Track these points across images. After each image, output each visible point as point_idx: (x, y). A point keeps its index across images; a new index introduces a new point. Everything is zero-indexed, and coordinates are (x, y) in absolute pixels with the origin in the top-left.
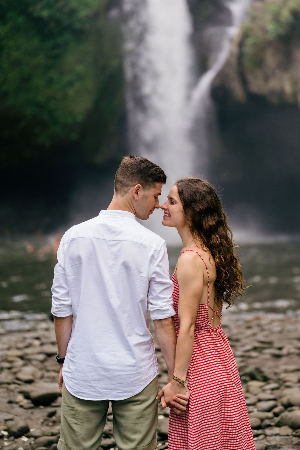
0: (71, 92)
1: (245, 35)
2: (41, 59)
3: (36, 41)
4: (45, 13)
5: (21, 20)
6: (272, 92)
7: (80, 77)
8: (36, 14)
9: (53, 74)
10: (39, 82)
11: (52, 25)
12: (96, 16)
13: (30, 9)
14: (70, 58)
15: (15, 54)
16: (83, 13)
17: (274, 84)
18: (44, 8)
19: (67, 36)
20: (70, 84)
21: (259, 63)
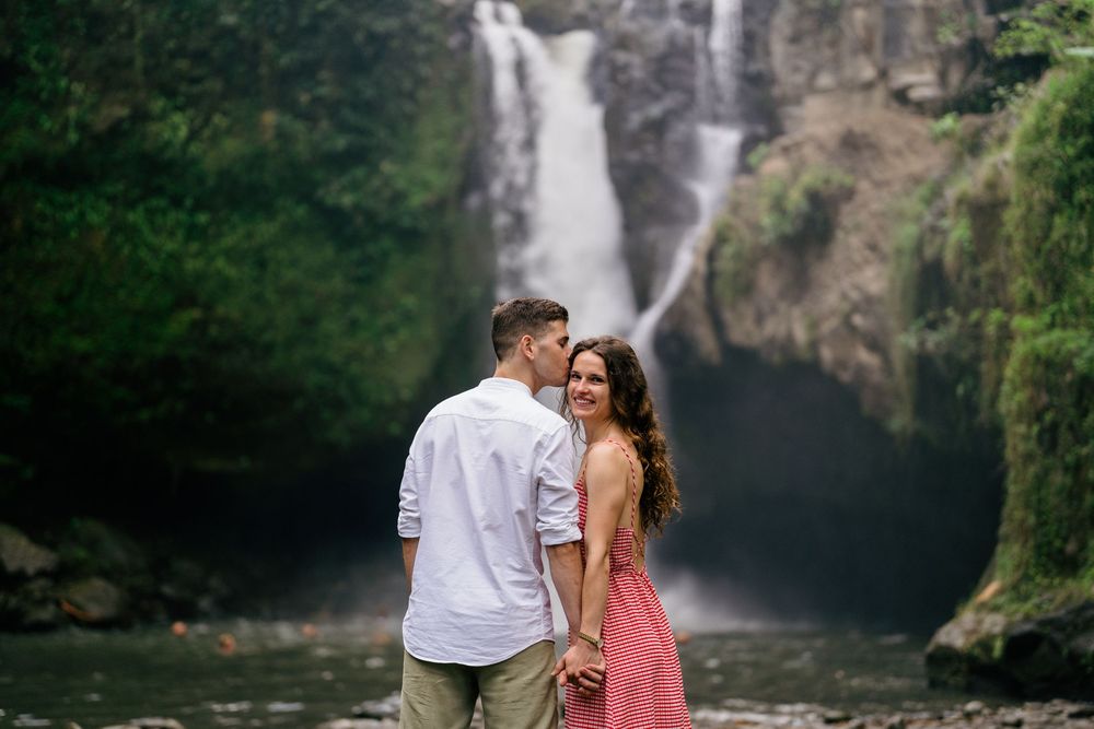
0: (391, 345)
1: (720, 238)
2: (337, 283)
3: (329, 252)
4: (347, 200)
5: (301, 211)
6: (772, 341)
7: (408, 317)
8: (330, 200)
9: (358, 312)
10: (331, 325)
11: (359, 220)
12: (440, 206)
13: (320, 192)
14: (390, 282)
15: (290, 275)
16: (417, 199)
17: (773, 327)
18: (344, 189)
19: (387, 242)
20: (391, 330)
21: (746, 289)
